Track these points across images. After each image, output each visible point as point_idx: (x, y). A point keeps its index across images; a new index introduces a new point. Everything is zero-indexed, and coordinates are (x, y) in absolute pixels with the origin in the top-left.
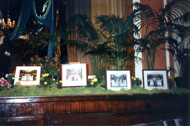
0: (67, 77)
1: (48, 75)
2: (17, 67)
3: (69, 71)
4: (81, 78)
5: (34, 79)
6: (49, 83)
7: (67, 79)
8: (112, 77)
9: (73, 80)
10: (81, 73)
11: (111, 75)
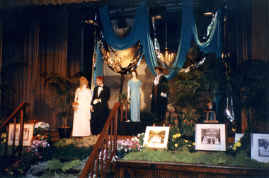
0: (202, 138)
1: (179, 135)
2: (147, 127)
3: (204, 131)
4: (219, 141)
5: (162, 141)
6: (181, 145)
7: (202, 140)
8: (261, 142)
9: (209, 142)
10: (219, 135)
11: (259, 140)
